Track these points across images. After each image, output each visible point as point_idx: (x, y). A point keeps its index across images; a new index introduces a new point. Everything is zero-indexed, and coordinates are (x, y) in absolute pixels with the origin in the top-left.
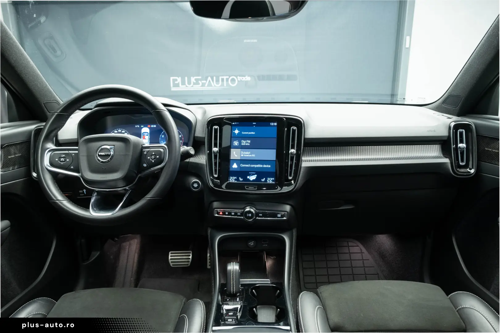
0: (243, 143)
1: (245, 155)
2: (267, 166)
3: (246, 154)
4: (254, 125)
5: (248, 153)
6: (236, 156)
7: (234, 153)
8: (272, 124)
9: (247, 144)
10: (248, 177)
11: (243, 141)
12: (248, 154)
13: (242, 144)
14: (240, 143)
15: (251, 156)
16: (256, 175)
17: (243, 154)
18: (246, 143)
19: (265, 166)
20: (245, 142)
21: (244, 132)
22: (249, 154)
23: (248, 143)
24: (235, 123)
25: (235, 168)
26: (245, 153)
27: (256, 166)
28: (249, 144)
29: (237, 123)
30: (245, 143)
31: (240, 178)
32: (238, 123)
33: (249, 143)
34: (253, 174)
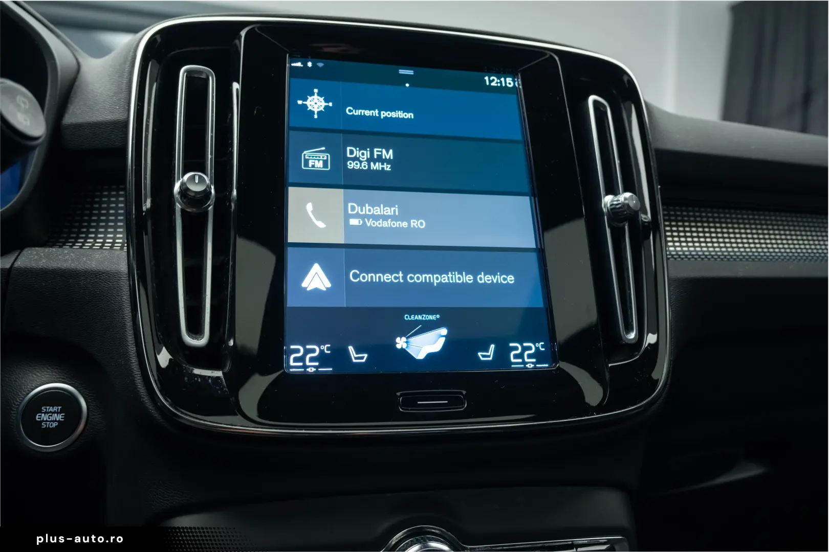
0: (355, 159)
1: (370, 223)
2: (499, 279)
3: (376, 218)
4: (407, 78)
5: (389, 211)
6: (321, 225)
7: (309, 207)
8: (491, 81)
9: (376, 166)
10: (401, 343)
11: (353, 151)
12: (385, 218)
13: (351, 165)
14: (339, 159)
15: (405, 224)
16: (444, 331)
17: (357, 216)
18: (371, 160)
19: (484, 279)
20: (365, 155)
21: (356, 108)
22: (394, 218)
23: (380, 159)
24: (305, 64)
25: (316, 291)
26: (367, 209)
27: (436, 279)
28: (387, 167)
29: (313, 64)
30: (369, 161)
31: (351, 348)
32: (320, 65)
33: (388, 161)
34: (428, 327)
